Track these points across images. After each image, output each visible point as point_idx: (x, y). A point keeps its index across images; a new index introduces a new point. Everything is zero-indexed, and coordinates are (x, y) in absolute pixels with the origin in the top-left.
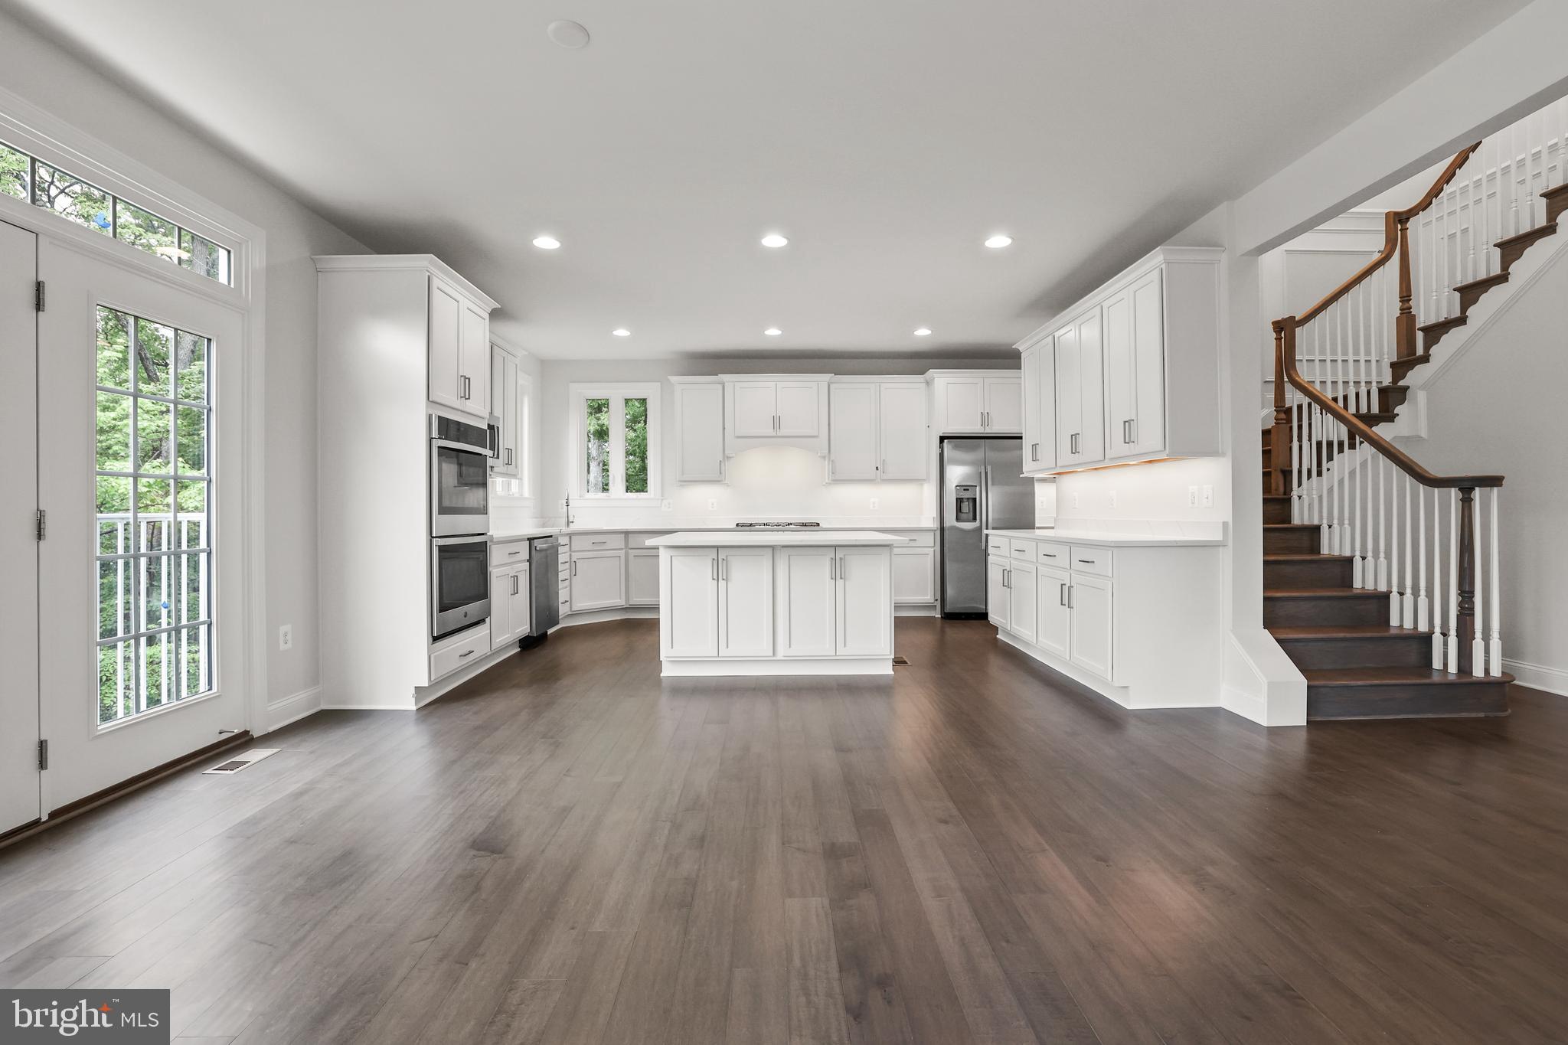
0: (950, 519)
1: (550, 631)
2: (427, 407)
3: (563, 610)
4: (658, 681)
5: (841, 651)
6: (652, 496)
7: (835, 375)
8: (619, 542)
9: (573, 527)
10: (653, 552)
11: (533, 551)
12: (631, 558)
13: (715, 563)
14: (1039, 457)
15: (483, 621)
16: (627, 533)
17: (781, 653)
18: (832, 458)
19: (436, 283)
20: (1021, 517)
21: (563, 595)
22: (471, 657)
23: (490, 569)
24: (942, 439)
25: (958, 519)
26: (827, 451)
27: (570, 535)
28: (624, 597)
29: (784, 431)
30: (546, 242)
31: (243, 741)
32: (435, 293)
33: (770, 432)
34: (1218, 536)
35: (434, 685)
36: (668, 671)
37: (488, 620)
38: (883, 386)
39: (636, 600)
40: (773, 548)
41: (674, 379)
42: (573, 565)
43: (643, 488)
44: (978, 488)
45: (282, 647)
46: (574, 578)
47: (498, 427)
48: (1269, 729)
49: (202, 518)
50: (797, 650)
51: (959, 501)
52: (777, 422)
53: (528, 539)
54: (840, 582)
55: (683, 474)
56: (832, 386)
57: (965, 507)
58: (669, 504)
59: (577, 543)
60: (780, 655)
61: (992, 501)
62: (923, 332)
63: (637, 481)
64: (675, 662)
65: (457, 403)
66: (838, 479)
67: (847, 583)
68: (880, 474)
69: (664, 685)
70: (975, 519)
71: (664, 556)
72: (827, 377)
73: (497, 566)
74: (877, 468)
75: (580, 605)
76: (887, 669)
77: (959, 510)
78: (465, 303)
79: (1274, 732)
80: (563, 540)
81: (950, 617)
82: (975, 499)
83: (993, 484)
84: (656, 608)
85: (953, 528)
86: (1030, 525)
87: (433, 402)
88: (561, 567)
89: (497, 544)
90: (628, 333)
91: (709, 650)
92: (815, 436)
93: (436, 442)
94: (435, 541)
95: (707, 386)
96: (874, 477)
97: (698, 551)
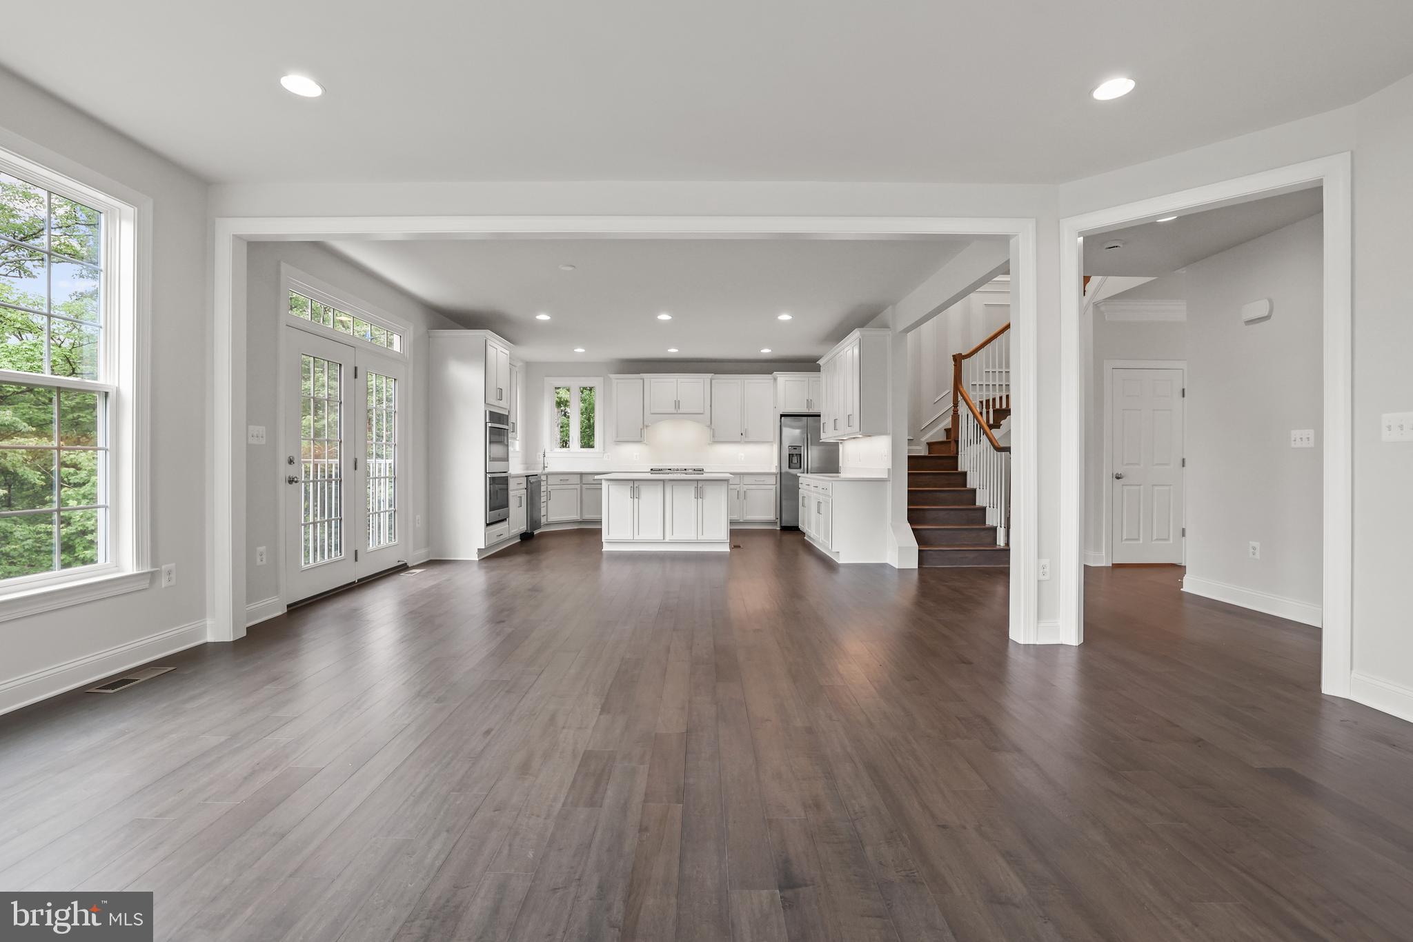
0: (785, 468)
1: (536, 532)
2: (485, 407)
3: (543, 520)
4: (601, 553)
5: (701, 537)
6: (597, 451)
7: (715, 374)
8: (576, 479)
9: (547, 470)
10: (598, 486)
11: (529, 484)
12: (584, 489)
13: (632, 490)
14: (837, 427)
15: (506, 519)
16: (581, 474)
17: (668, 538)
18: (713, 427)
19: (489, 342)
20: (830, 464)
21: (543, 512)
22: (502, 537)
23: (509, 492)
24: (782, 416)
25: (789, 467)
26: (709, 423)
27: (547, 475)
28: (579, 515)
29: (681, 410)
30: (543, 317)
31: (403, 568)
32: (489, 348)
33: (673, 410)
34: (885, 476)
35: (487, 549)
36: (606, 548)
37: (508, 520)
38: (746, 381)
39: (587, 517)
40: (664, 481)
41: (612, 376)
42: (549, 493)
43: (591, 446)
44: (802, 448)
46: (549, 502)
48: (900, 570)
49: (392, 462)
50: (676, 537)
51: (791, 456)
52: (677, 404)
53: (526, 476)
54: (700, 500)
55: (617, 437)
56: (713, 381)
57: (795, 460)
58: (608, 456)
59: (551, 480)
60: (667, 540)
61: (812, 455)
62: (766, 351)
63: (587, 440)
64: (609, 542)
65: (496, 403)
66: (716, 440)
67: (704, 501)
68: (743, 438)
69: (604, 554)
70: (801, 467)
71: (605, 485)
72: (710, 375)
73: (513, 490)
74: (742, 434)
75: (552, 518)
76: (726, 549)
77: (790, 461)
78: (500, 349)
79: (902, 571)
80: (544, 478)
81: (785, 529)
82: (801, 455)
83: (811, 445)
84: (600, 522)
85: (787, 473)
86: (837, 471)
87: (488, 404)
88: (542, 494)
89: (513, 477)
90: (583, 350)
91: (629, 536)
92: (702, 414)
93: (489, 425)
94: (489, 476)
95: (633, 381)
96: (739, 440)
97: (623, 482)
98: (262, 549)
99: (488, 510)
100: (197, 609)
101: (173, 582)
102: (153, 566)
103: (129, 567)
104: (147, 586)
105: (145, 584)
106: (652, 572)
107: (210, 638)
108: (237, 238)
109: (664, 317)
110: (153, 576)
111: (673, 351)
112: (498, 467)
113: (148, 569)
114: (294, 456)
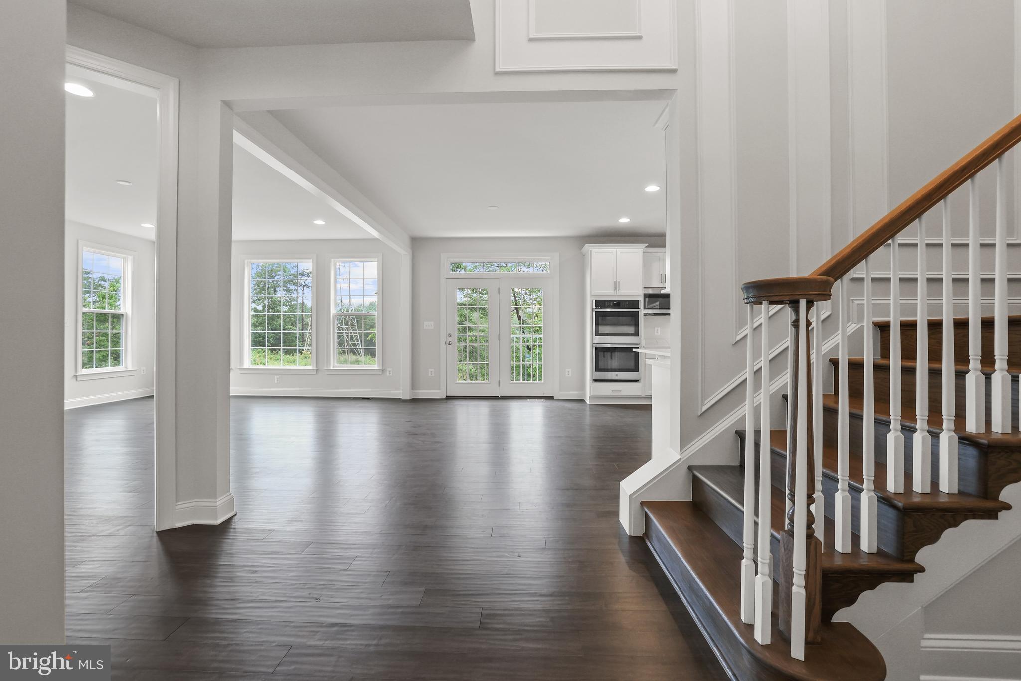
15: (635, 381)
19: (594, 251)
22: (621, 393)
31: (552, 396)
32: (594, 255)
45: (567, 375)
65: (613, 293)
78: (620, 251)
87: (595, 295)
99: (594, 370)
101: (391, 375)
103: (377, 368)
104: (381, 374)
107: (401, 397)
110: (383, 371)
113: (381, 369)
114: (452, 333)
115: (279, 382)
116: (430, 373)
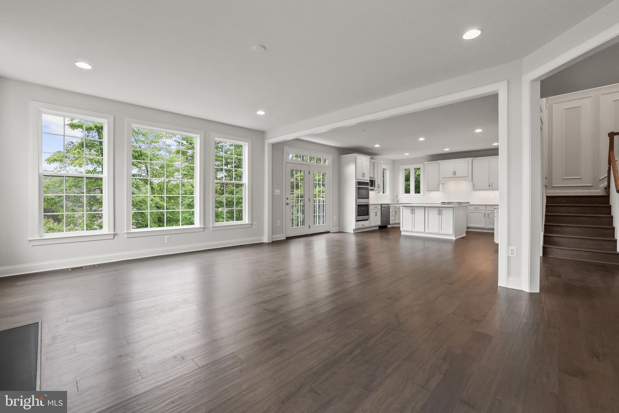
1: (387, 226)
2: (356, 180)
3: (392, 222)
4: (401, 235)
5: (440, 232)
6: (421, 195)
7: (474, 157)
11: (382, 207)
13: (412, 210)
17: (426, 231)
18: (473, 183)
19: (357, 157)
21: (391, 218)
22: (364, 226)
23: (369, 210)
26: (471, 181)
27: (394, 204)
29: (457, 176)
30: (377, 146)
31: (329, 232)
33: (453, 176)
35: (358, 229)
36: (402, 233)
37: (369, 220)
40: (425, 207)
41: (426, 163)
42: (396, 212)
43: (419, 192)
45: (334, 220)
46: (396, 215)
47: (375, 181)
49: (324, 199)
50: (430, 231)
52: (455, 173)
53: (381, 204)
54: (440, 216)
55: (428, 188)
56: (473, 161)
58: (426, 197)
59: (397, 206)
60: (426, 232)
63: (418, 190)
64: (403, 231)
65: (362, 178)
66: (475, 188)
67: (442, 216)
68: (490, 188)
69: (402, 236)
71: (401, 208)
72: (471, 158)
73: (371, 210)
74: (489, 186)
76: (453, 238)
78: (364, 159)
80: (392, 205)
88: (391, 212)
89: (371, 205)
90: (408, 154)
91: (410, 229)
92: (467, 177)
93: (357, 186)
94: (357, 204)
95: (435, 164)
96: (488, 189)
97: (421, 208)
98: (279, 221)
99: (357, 216)
100: (261, 234)
101: (256, 227)
102: (251, 222)
103: (247, 222)
104: (250, 227)
105: (250, 226)
106: (419, 245)
107: (264, 242)
108: (269, 144)
109: (422, 139)
110: (252, 225)
111: (447, 150)
112: (363, 201)
113: (250, 223)
114: (289, 197)
115: (169, 241)
116: (278, 224)
